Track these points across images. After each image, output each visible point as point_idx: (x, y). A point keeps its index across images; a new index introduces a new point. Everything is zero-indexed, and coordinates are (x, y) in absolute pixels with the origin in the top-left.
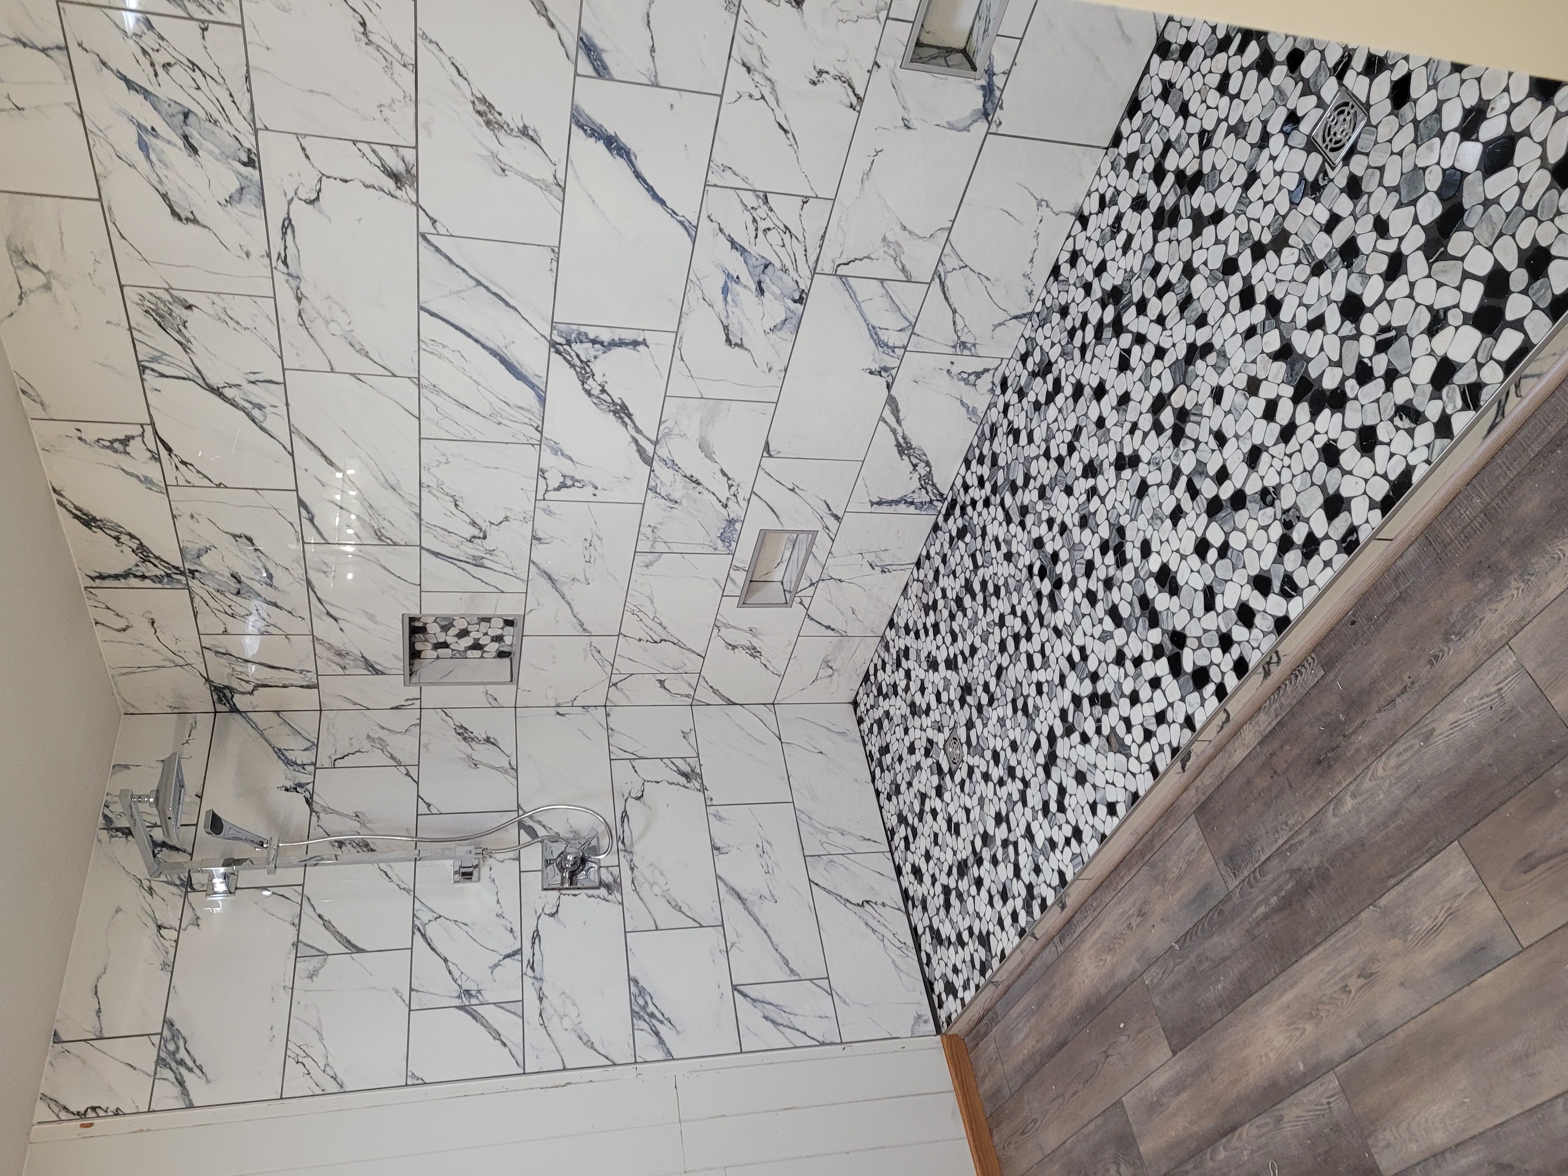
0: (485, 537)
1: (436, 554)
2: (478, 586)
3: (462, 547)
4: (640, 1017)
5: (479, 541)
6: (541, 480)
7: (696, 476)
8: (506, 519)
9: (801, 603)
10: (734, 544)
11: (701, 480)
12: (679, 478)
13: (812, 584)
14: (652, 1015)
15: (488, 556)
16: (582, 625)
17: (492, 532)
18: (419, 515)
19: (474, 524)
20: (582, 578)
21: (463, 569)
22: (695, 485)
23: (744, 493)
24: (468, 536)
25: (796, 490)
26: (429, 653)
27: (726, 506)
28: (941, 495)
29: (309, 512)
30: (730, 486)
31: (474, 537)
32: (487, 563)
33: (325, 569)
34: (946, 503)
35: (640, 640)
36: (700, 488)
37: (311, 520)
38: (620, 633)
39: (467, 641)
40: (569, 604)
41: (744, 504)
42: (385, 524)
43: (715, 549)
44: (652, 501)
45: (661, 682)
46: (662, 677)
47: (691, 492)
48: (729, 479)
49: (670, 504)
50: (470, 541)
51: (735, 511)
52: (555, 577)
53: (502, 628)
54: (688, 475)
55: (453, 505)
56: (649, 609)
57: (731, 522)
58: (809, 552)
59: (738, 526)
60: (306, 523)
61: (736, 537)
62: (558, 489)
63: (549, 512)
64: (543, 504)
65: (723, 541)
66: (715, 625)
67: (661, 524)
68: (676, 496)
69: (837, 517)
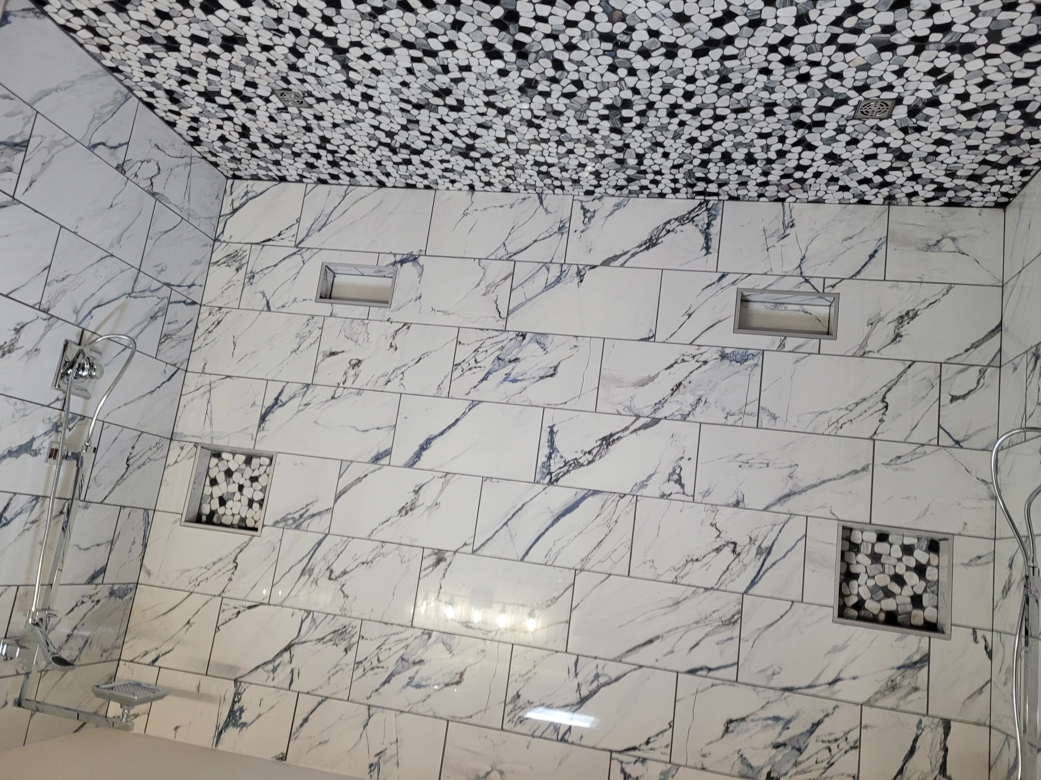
0: (735, 543)
1: (754, 583)
2: (796, 555)
5: (738, 549)
6: (671, 497)
8: (713, 525)
9: (833, 286)
10: (750, 352)
12: (674, 398)
13: (807, 281)
15: (758, 543)
17: (728, 536)
19: (718, 550)
21: (774, 564)
23: (692, 350)
24: (732, 556)
25: (690, 312)
27: (705, 362)
28: (701, 204)
29: (701, 669)
30: (683, 361)
31: (734, 551)
32: (766, 545)
33: (770, 672)
34: (707, 198)
35: (881, 421)
36: (684, 383)
37: (710, 670)
38: (871, 438)
39: (912, 578)
40: (824, 482)
41: (702, 349)
42: (716, 615)
43: (756, 365)
44: (698, 415)
45: (954, 399)
46: (946, 398)
47: (689, 389)
48: (676, 363)
49: (702, 404)
50: (739, 555)
51: (711, 354)
52: (787, 491)
54: (671, 392)
57: (723, 356)
59: (728, 351)
60: (712, 674)
61: (741, 351)
62: (682, 486)
63: (707, 493)
64: (698, 498)
65: (746, 360)
66: (862, 356)
67: (723, 409)
68: (692, 399)
69: (723, 276)
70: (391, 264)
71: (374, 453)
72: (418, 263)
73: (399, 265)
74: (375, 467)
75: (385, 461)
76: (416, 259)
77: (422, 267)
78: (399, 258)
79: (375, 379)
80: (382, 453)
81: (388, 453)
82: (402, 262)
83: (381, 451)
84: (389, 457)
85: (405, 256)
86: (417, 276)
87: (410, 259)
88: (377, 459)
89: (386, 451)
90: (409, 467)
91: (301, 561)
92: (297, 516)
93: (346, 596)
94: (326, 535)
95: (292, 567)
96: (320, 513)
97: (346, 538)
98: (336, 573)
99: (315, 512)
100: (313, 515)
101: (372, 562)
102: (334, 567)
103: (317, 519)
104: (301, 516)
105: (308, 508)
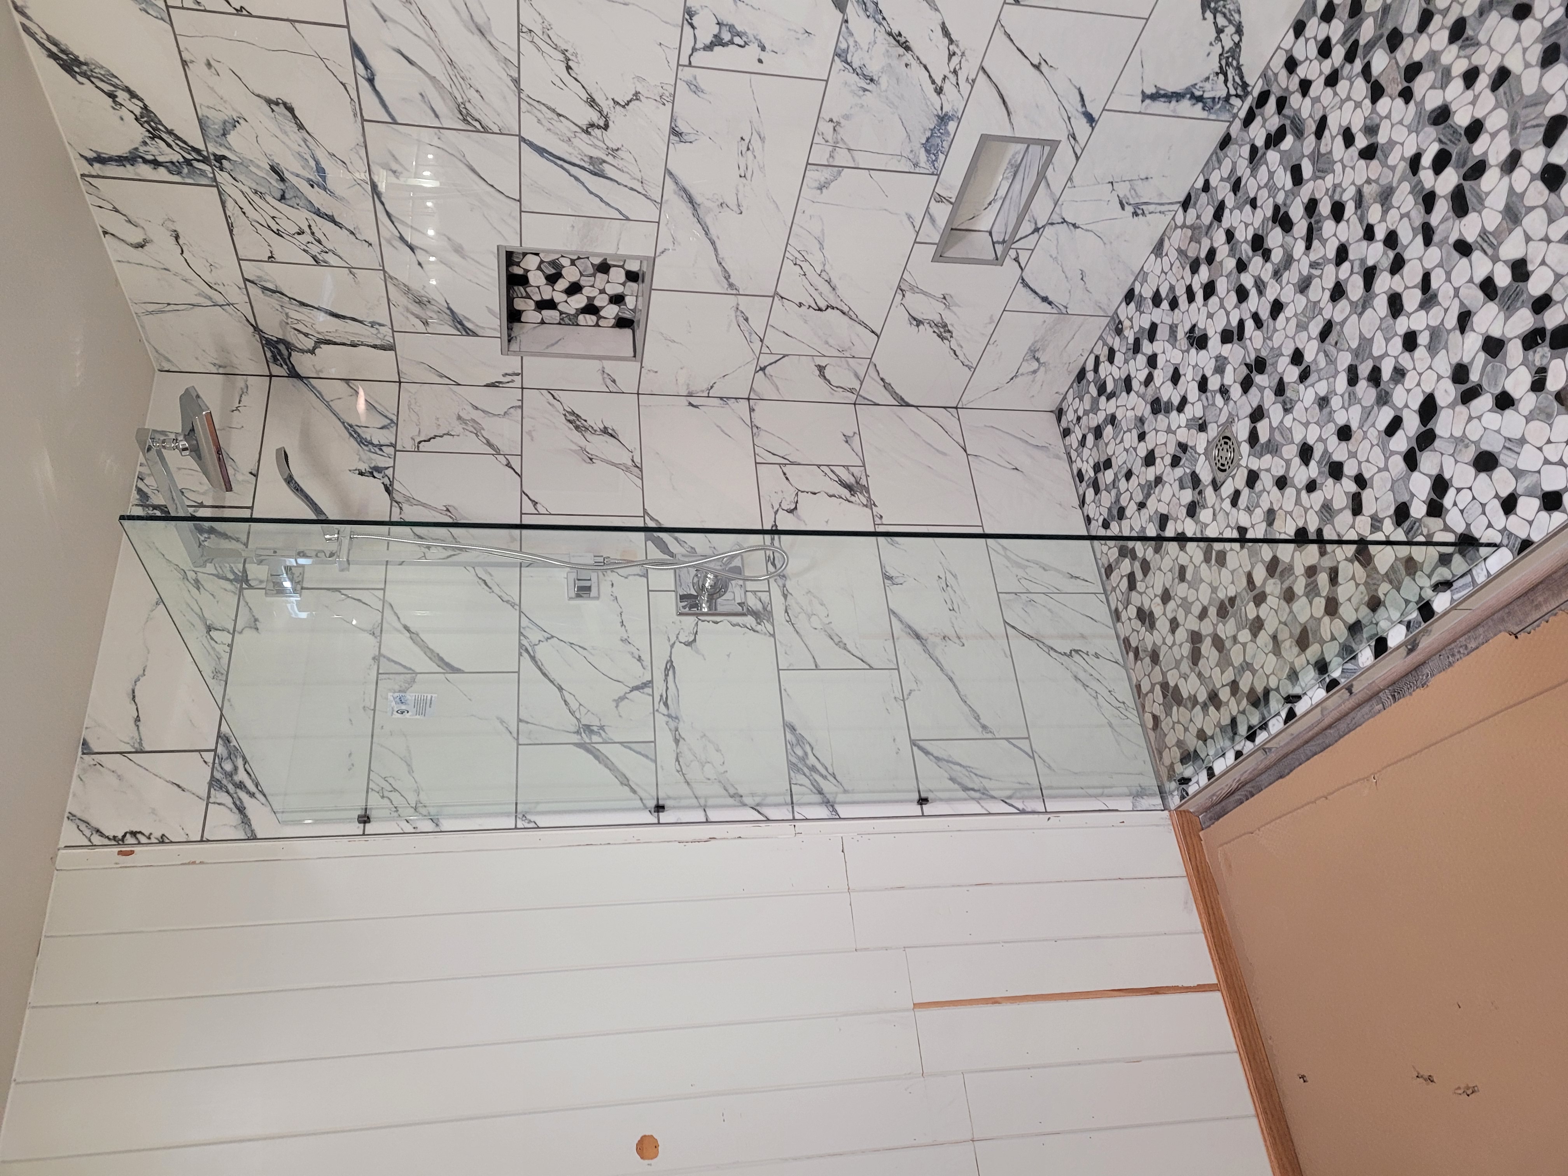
0: (606, 127)
1: (541, 151)
2: (594, 207)
3: (576, 141)
4: (799, 770)
5: (597, 132)
6: (687, 28)
7: (907, 35)
8: (637, 96)
9: (1016, 260)
10: (942, 157)
11: (912, 44)
12: (882, 36)
13: (1037, 230)
14: (813, 769)
15: (609, 159)
16: (727, 277)
17: (616, 116)
18: (517, 82)
19: (592, 102)
20: (732, 202)
21: (577, 179)
22: (901, 51)
23: (969, 69)
24: (583, 123)
25: (1044, 67)
26: (531, 315)
27: (939, 91)
28: (1245, 85)
29: (367, 67)
30: (951, 55)
31: (592, 125)
32: (609, 170)
33: (395, 166)
34: (1249, 99)
35: (800, 305)
36: (908, 55)
37: (371, 81)
38: (776, 293)
39: (578, 301)
40: (713, 243)
41: (965, 87)
42: (472, 94)
43: (916, 165)
44: (842, 77)
45: (821, 369)
46: (822, 362)
47: (895, 62)
48: (951, 41)
49: (863, 83)
50: (587, 132)
51: (952, 100)
52: (698, 199)
53: (624, 284)
54: (895, 31)
55: (563, 66)
56: (816, 258)
57: (943, 119)
58: (1042, 176)
59: (952, 126)
60: (364, 85)
61: (946, 144)
62: (709, 47)
63: (695, 88)
64: (686, 74)
65: (928, 151)
66: (899, 287)
67: (847, 117)
68: (873, 69)
69: (1091, 119)
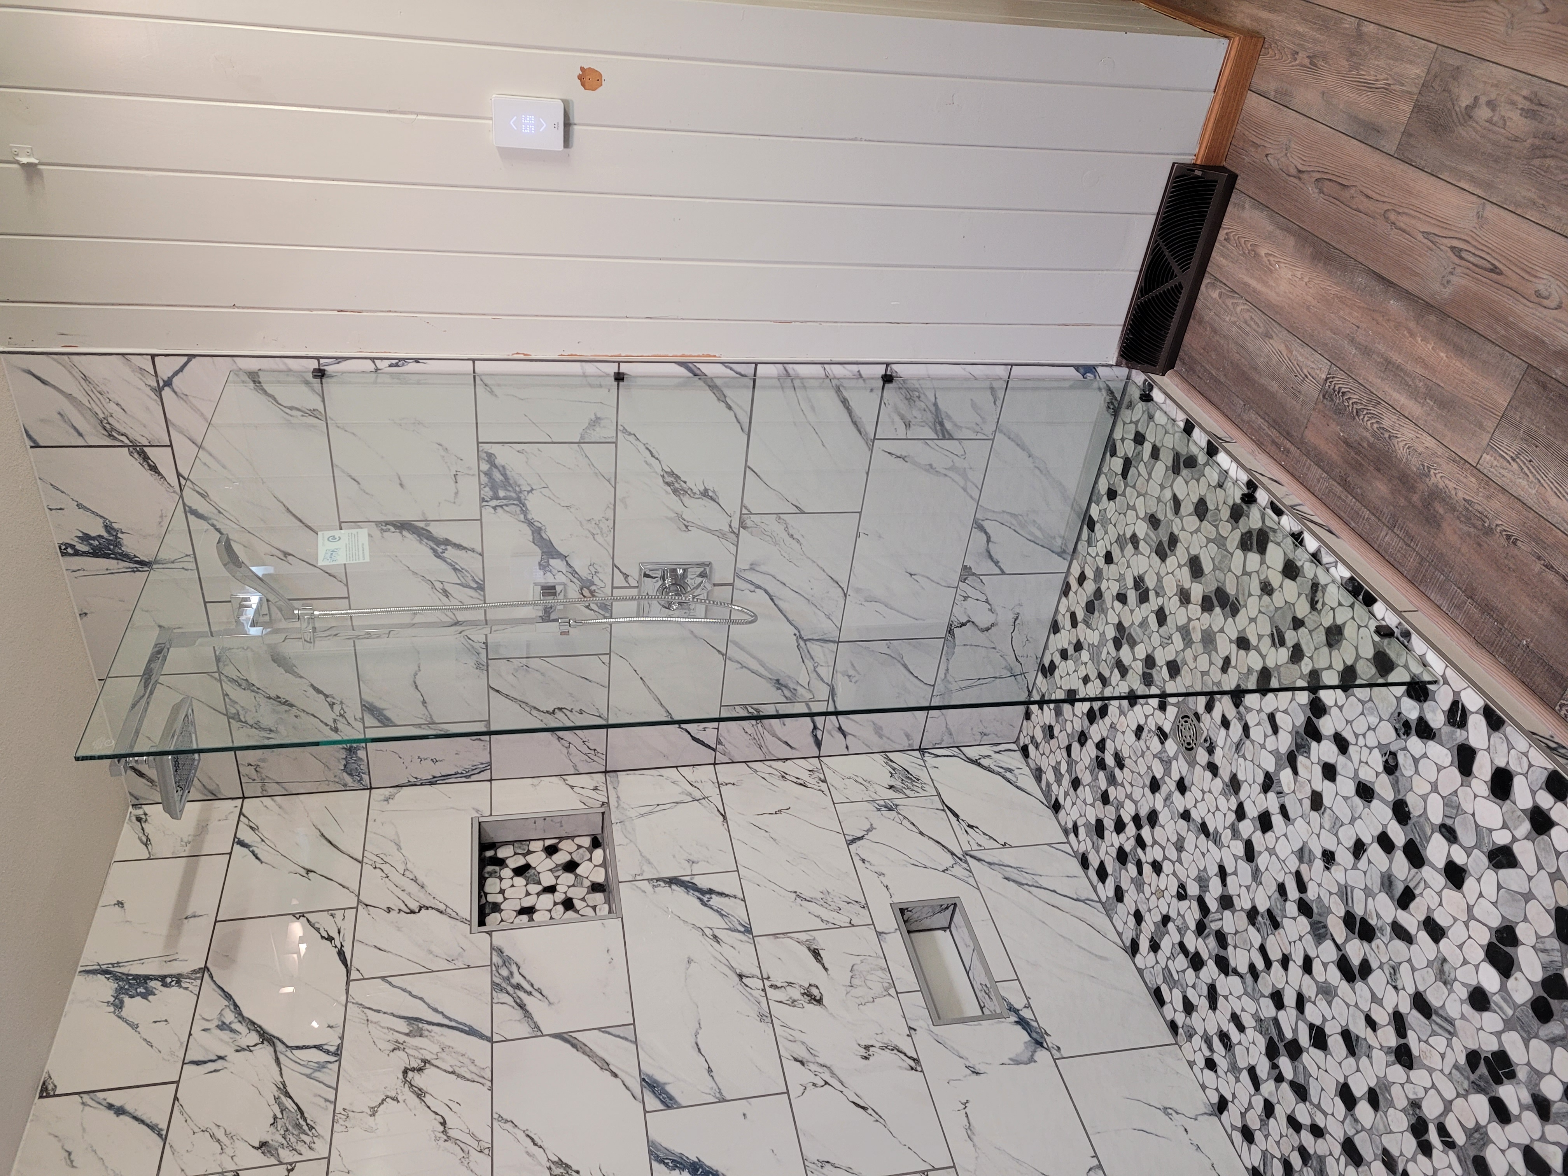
70: (1009, 1004)
71: (661, 1077)
72: (1035, 1051)
73: (1015, 1018)
74: (636, 1087)
75: (652, 1102)
76: (1039, 1044)
77: (1032, 1060)
78: (1026, 1014)
79: (797, 1034)
80: (667, 1093)
81: (668, 1102)
82: (1022, 1023)
83: (669, 1088)
84: (662, 1107)
85: (1034, 1024)
86: (1012, 1056)
87: (1034, 1035)
88: (652, 1085)
89: (671, 1098)
90: (651, 1153)
91: (436, 1010)
92: (517, 979)
93: (374, 1112)
94: (490, 1040)
95: (421, 999)
96: (527, 1015)
97: (488, 1076)
98: (418, 1079)
99: (528, 1008)
100: (522, 1006)
101: (449, 1138)
102: (429, 1071)
103: (518, 1014)
104: (518, 987)
105: (535, 993)
